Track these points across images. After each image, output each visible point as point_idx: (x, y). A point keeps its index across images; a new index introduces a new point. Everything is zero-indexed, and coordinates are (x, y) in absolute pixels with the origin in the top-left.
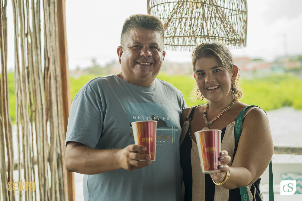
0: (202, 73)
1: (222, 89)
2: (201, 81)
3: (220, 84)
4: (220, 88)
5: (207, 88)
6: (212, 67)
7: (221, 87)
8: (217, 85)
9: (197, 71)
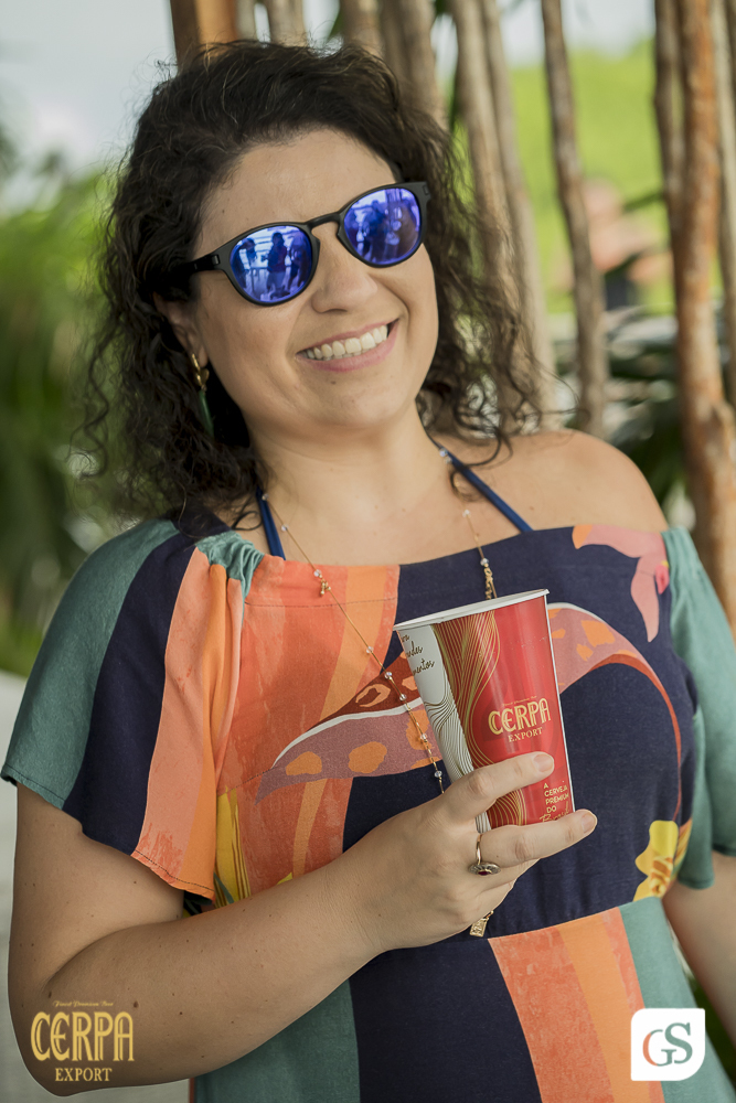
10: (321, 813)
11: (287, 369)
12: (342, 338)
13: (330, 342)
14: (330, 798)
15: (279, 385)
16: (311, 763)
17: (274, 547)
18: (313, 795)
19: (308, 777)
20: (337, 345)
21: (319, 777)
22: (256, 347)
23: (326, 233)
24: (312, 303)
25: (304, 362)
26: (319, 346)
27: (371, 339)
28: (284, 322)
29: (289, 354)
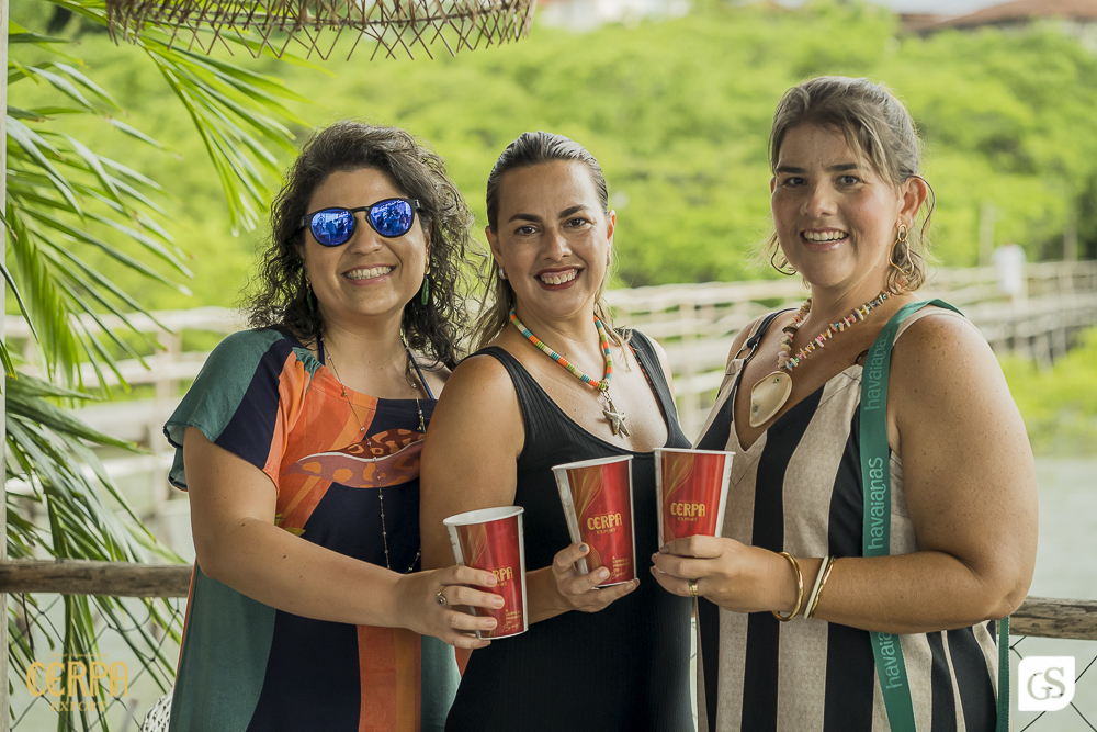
0: (796, 179)
1: (855, 246)
2: (788, 208)
3: (850, 229)
4: (847, 241)
5: (802, 234)
6: (836, 164)
7: (852, 240)
8: (840, 231)
9: (782, 169)
10: (312, 492)
11: (336, 281)
12: (362, 268)
13: (356, 269)
14: (319, 487)
15: (331, 288)
16: (316, 468)
17: (321, 359)
18: (312, 482)
19: (313, 474)
20: (359, 271)
21: (318, 475)
22: (323, 268)
23: (362, 215)
24: (348, 249)
25: (344, 280)
26: (351, 270)
27: (374, 272)
28: (335, 255)
29: (337, 273)
